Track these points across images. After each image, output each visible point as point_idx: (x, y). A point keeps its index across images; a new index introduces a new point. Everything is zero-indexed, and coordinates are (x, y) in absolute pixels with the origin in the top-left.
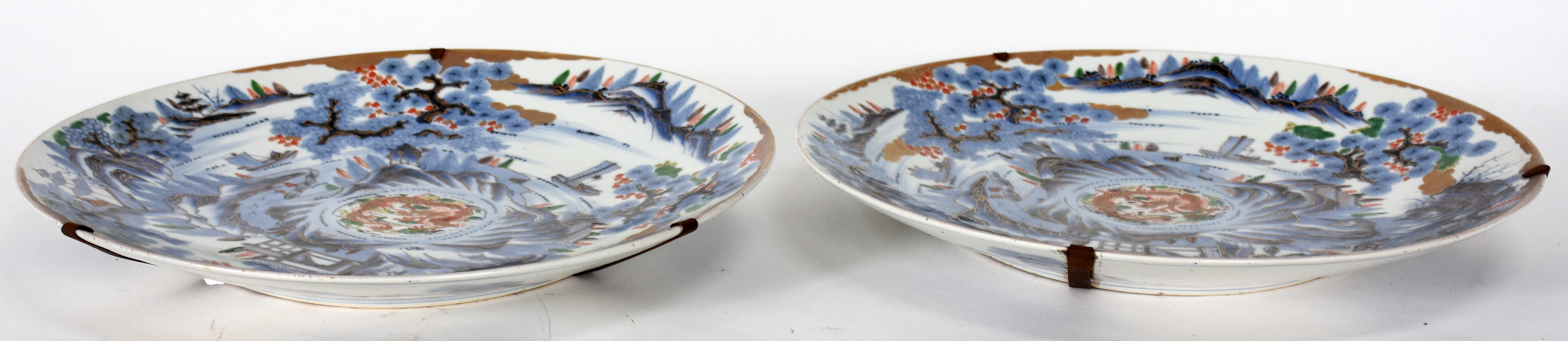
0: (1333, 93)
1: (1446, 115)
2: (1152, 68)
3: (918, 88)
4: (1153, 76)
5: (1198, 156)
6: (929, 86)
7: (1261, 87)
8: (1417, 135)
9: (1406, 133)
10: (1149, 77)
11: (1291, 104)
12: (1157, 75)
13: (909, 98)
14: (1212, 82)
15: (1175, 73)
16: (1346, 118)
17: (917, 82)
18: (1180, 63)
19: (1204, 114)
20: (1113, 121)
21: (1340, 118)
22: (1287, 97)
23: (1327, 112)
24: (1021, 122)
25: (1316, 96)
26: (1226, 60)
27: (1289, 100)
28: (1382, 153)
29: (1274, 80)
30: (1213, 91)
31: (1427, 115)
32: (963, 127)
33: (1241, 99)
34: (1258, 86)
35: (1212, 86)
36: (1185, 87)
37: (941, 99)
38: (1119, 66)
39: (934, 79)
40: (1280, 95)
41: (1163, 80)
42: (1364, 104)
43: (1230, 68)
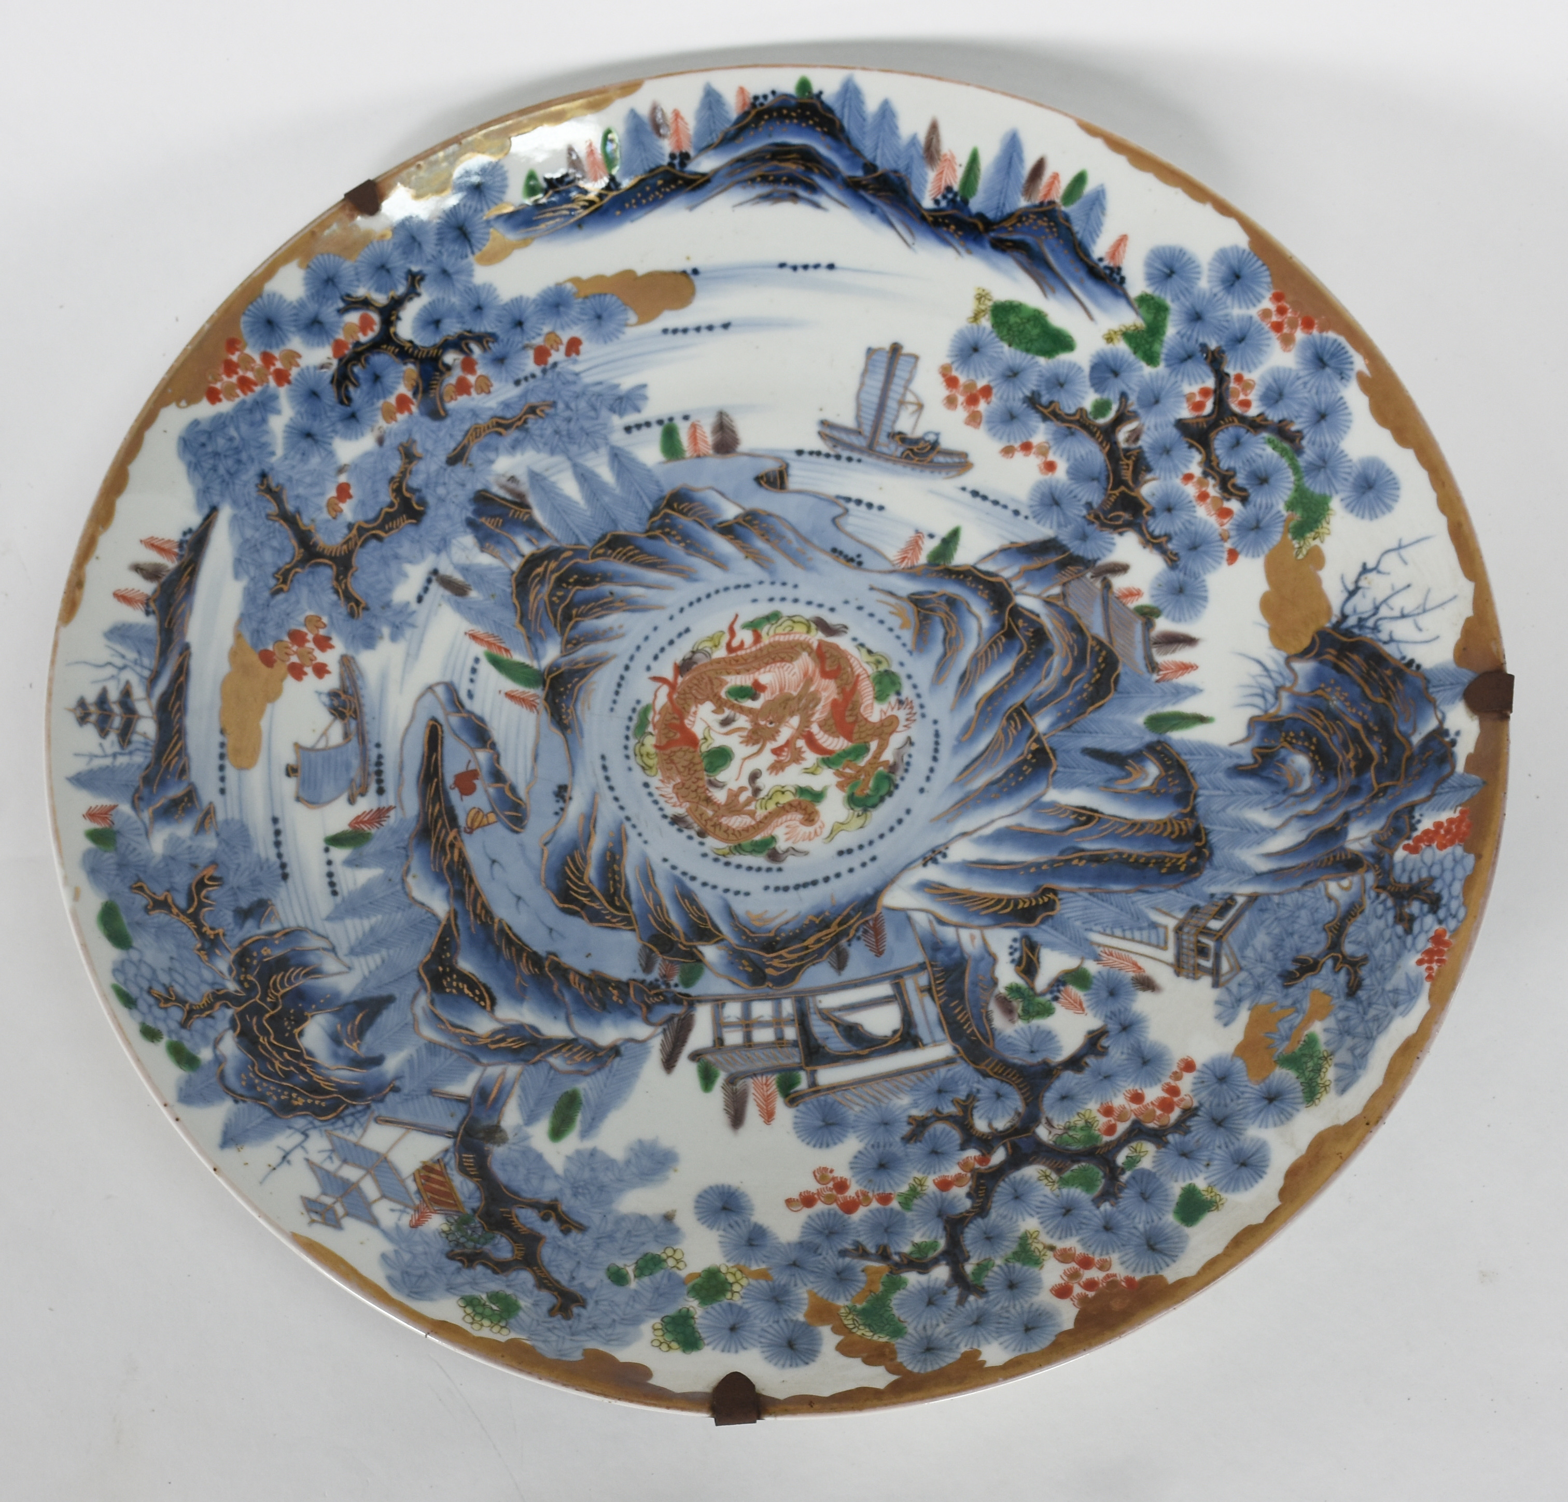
0: (1057, 195)
1: (1293, 326)
2: (677, 131)
3: (225, 406)
4: (685, 158)
5: (819, 453)
6: (245, 384)
7: (908, 167)
8: (1239, 378)
9: (1215, 361)
10: (676, 162)
11: (975, 226)
12: (692, 153)
13: (216, 454)
14: (807, 157)
15: (728, 139)
16: (1090, 284)
17: (218, 386)
18: (733, 108)
19: (806, 267)
20: (631, 332)
21: (1080, 283)
22: (965, 202)
23: (1051, 259)
24: (451, 405)
25: (1023, 203)
26: (827, 84)
27: (969, 212)
28: (1174, 433)
29: (931, 151)
30: (813, 188)
31: (1254, 312)
32: (343, 492)
33: (873, 209)
34: (901, 166)
35: (809, 170)
36: (753, 180)
37: (278, 412)
38: (609, 139)
39: (248, 351)
40: (950, 196)
41: (705, 164)
42: (1122, 240)
43: (836, 107)
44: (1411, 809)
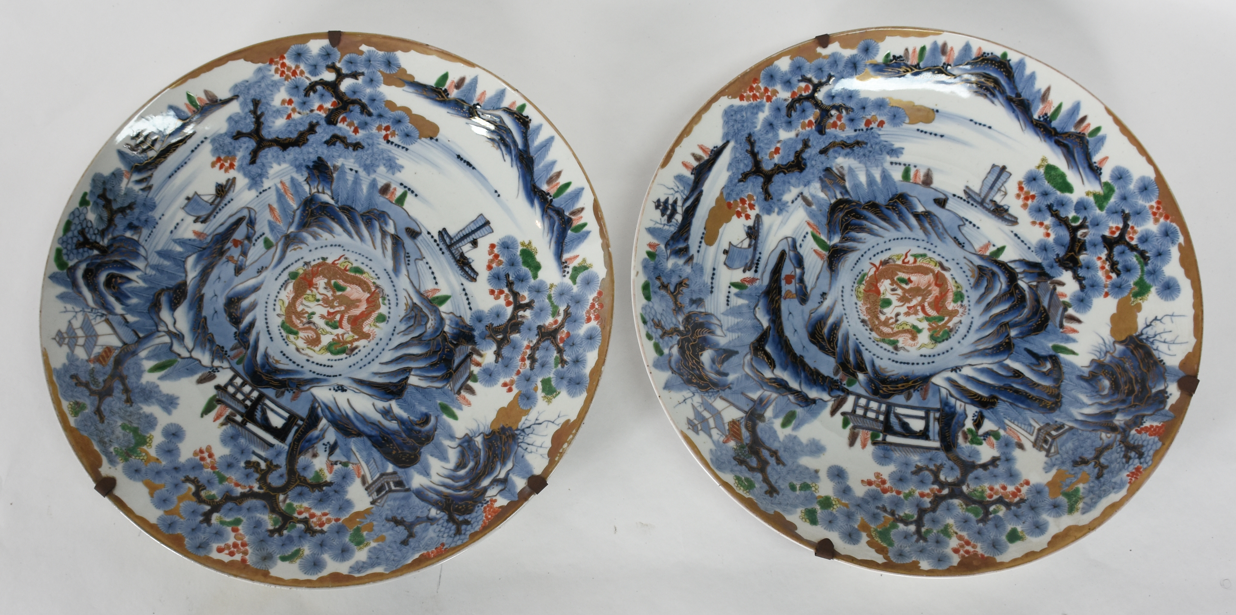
0: (1087, 132)
1: (1161, 215)
2: (950, 53)
3: (745, 103)
4: (948, 63)
5: (961, 198)
6: (755, 97)
7: (1033, 100)
8: (1132, 228)
9: (1126, 218)
10: (945, 66)
11: (1051, 132)
12: (952, 62)
13: (736, 121)
14: (996, 82)
15: (969, 63)
16: (1087, 170)
17: (745, 94)
18: (974, 53)
19: (980, 124)
20: (905, 126)
21: (1084, 168)
22: (1051, 121)
23: (1076, 155)
24: (828, 130)
25: (1073, 130)
26: (1014, 58)
27: (1050, 126)
28: (1100, 239)
29: (1044, 97)
30: (994, 95)
31: (1148, 205)
32: (777, 151)
33: (1014, 111)
34: (1031, 98)
35: (995, 88)
37: (763, 112)
38: (923, 49)
39: (760, 85)
40: (1045, 117)
41: (956, 71)
42: (1106, 158)
43: (1014, 68)
44: (1143, 416)
